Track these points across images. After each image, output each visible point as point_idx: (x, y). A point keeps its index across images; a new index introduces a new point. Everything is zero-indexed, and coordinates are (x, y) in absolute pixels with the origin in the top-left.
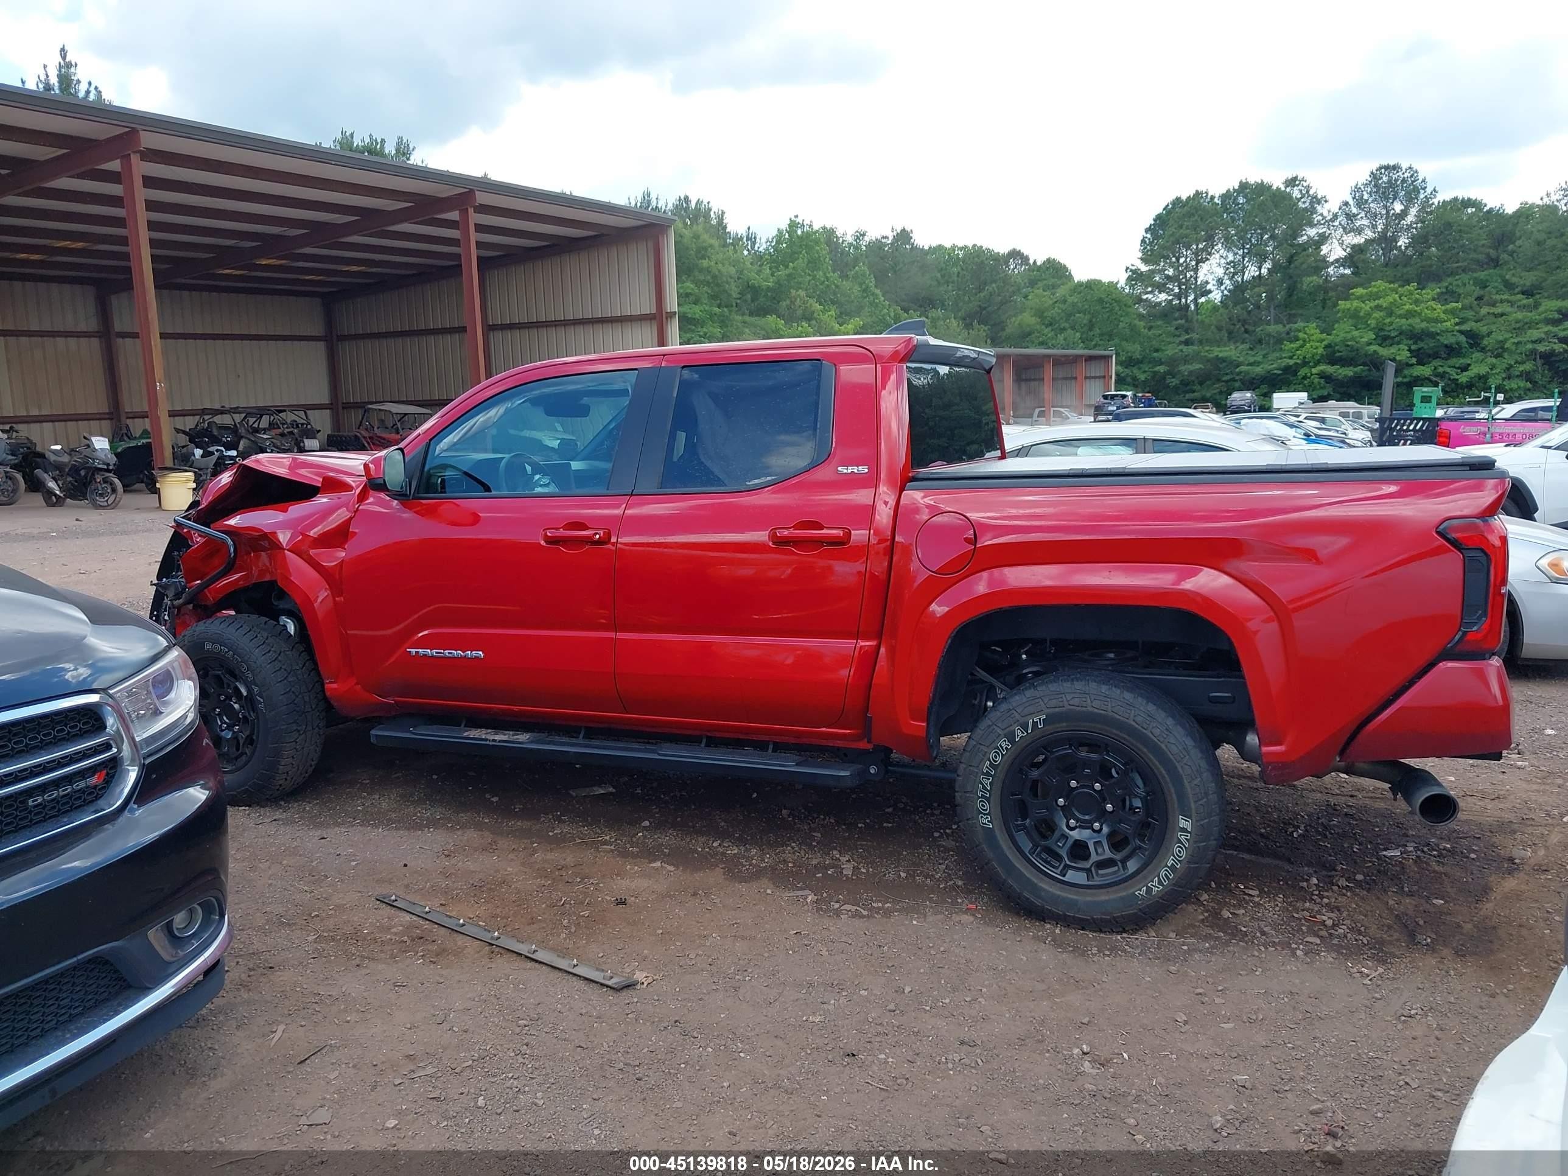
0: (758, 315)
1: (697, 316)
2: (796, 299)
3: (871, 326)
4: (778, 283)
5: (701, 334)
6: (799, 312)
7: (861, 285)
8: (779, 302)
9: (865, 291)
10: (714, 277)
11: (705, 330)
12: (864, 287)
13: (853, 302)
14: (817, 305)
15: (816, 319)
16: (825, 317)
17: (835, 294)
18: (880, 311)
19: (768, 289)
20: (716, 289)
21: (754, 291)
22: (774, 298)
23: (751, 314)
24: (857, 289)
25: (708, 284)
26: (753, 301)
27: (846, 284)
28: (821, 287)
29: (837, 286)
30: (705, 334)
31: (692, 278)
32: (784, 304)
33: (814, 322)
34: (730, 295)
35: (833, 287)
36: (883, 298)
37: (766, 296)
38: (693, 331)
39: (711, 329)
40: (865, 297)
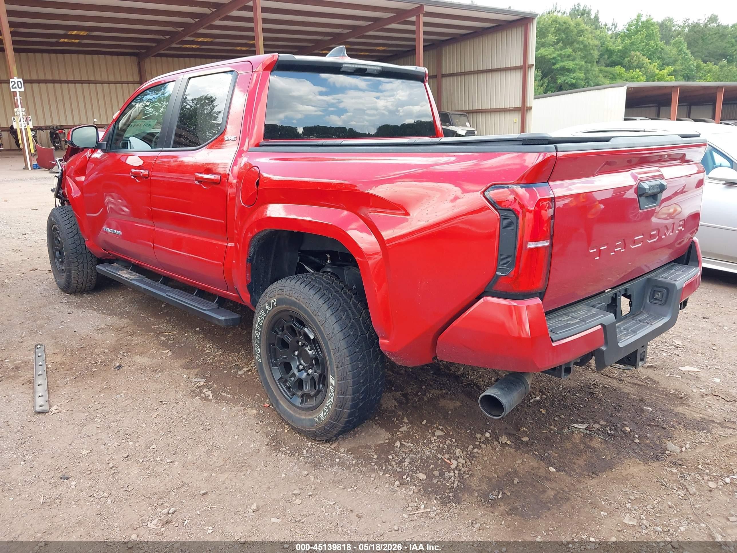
0: (611, 66)
1: (571, 67)
2: (634, 57)
3: (681, 71)
4: (625, 47)
5: (572, 77)
6: (635, 64)
7: (678, 48)
8: (624, 58)
9: (680, 51)
10: (585, 46)
11: (574, 75)
12: (680, 49)
13: (671, 57)
14: (647, 59)
15: (644, 68)
16: (651, 67)
17: (661, 53)
18: (688, 63)
19: (619, 51)
20: (586, 53)
21: (610, 52)
22: (622, 56)
23: (607, 66)
24: (674, 51)
25: (581, 50)
26: (608, 58)
27: (668, 48)
28: (652, 49)
29: (662, 49)
30: (575, 77)
31: (572, 47)
32: (626, 59)
33: (643, 69)
34: (593, 56)
35: (660, 49)
36: (691, 55)
37: (616, 55)
38: (568, 76)
39: (578, 74)
40: (680, 55)
